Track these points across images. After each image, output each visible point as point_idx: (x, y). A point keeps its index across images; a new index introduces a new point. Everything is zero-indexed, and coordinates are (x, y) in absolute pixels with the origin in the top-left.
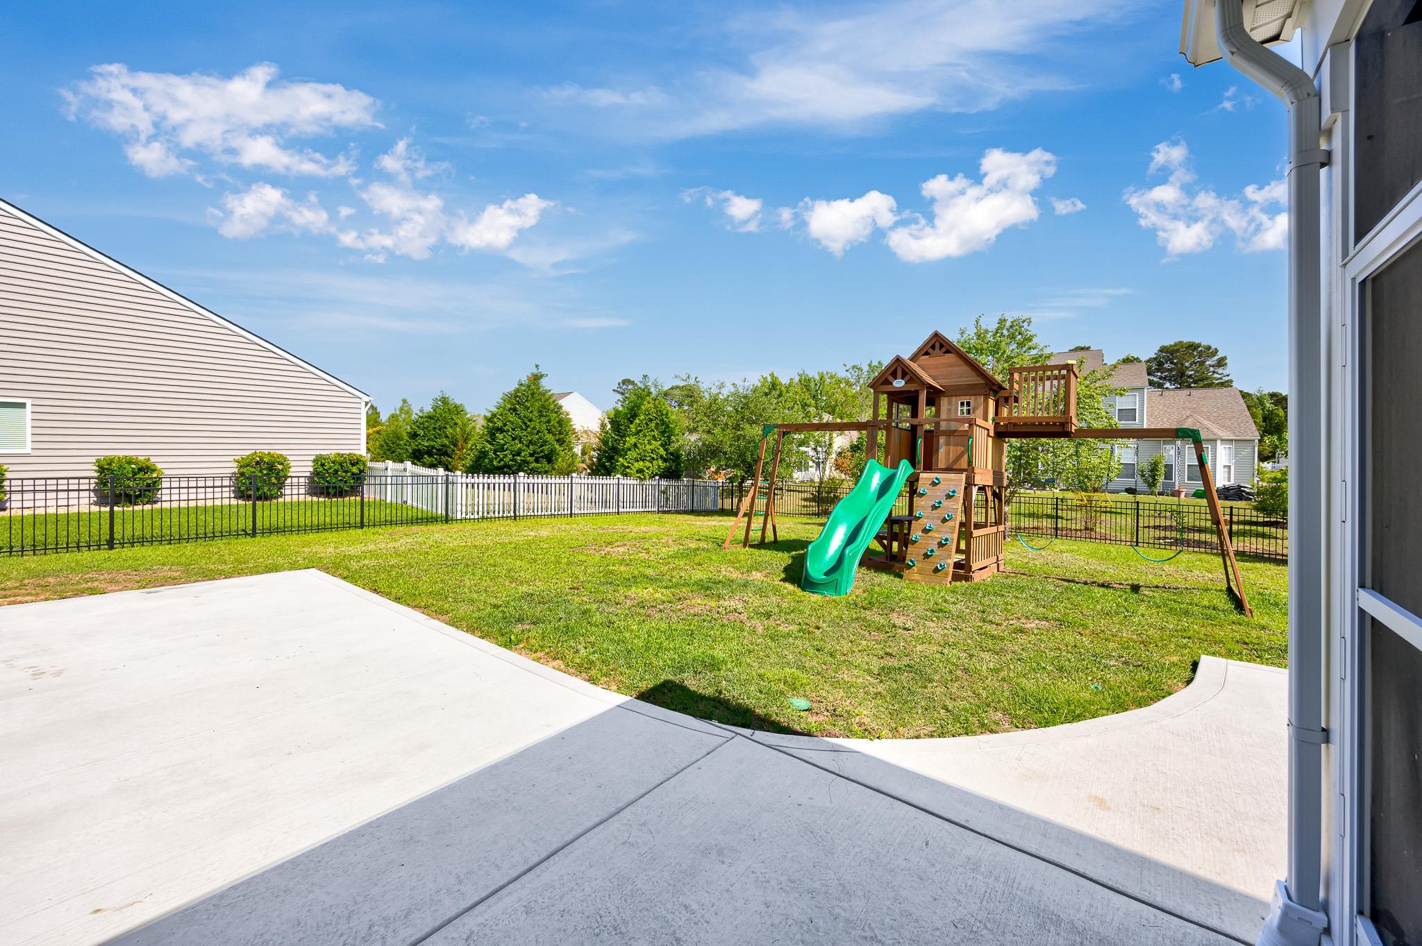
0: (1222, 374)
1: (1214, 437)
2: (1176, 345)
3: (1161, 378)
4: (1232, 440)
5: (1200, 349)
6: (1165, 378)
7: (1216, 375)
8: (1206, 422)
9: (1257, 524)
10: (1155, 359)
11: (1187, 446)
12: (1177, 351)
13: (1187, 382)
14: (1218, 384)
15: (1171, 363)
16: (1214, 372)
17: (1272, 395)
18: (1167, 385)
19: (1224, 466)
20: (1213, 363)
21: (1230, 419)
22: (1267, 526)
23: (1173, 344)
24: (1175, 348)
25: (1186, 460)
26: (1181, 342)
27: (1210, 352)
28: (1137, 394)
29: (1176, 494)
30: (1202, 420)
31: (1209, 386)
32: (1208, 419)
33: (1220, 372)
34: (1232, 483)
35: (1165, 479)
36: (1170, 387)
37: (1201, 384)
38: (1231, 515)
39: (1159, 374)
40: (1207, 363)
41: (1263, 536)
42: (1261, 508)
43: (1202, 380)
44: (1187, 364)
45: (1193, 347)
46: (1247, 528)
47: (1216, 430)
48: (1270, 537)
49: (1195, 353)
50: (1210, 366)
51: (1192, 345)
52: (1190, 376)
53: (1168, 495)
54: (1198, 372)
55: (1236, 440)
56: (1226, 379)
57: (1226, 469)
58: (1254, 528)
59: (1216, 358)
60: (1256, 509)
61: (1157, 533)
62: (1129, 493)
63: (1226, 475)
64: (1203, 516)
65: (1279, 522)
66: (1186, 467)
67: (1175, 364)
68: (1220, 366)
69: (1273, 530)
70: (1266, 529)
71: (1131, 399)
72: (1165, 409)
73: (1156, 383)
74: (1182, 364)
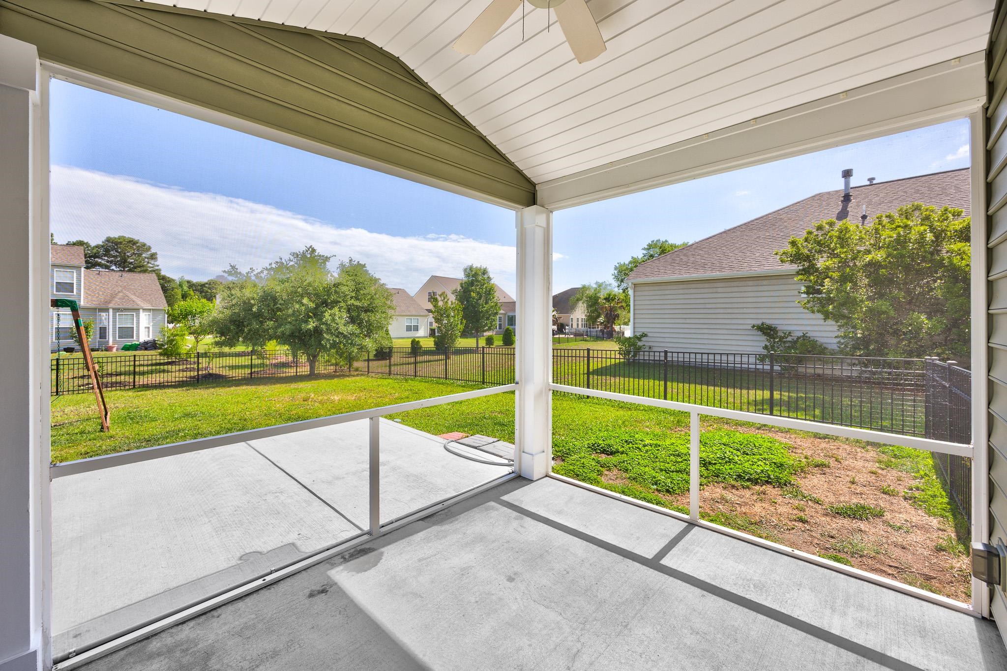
0: (154, 264)
1: (136, 307)
2: (120, 238)
3: (108, 262)
4: (150, 310)
5: (138, 245)
6: (111, 262)
7: (149, 265)
8: (133, 297)
9: (160, 364)
10: (103, 246)
11: (117, 314)
12: (121, 243)
13: (128, 267)
14: (151, 271)
15: (116, 251)
16: (148, 263)
17: (188, 282)
18: (114, 267)
19: (146, 328)
20: (147, 256)
21: (150, 295)
22: (166, 365)
23: (117, 237)
24: (119, 241)
25: (117, 323)
26: (124, 237)
27: (144, 247)
28: (75, 271)
29: (108, 349)
30: (129, 295)
31: (145, 271)
32: (135, 294)
33: (152, 263)
34: (151, 338)
35: (100, 338)
36: (115, 269)
37: (139, 269)
38: (135, 361)
39: (106, 258)
40: (144, 255)
41: (164, 371)
42: (165, 354)
43: (140, 267)
44: (128, 254)
45: (132, 242)
46: (154, 368)
47: (139, 303)
48: (168, 372)
49: (135, 247)
50: (146, 258)
51: (132, 241)
52: (131, 263)
53: (102, 351)
54: (137, 260)
55: (153, 310)
56: (157, 268)
57: (147, 330)
58: (158, 367)
59: (149, 253)
60: (161, 354)
61: (81, 382)
62: (67, 352)
63: (147, 334)
64: (128, 363)
65: (174, 362)
66: (117, 329)
67: (119, 253)
68: (152, 259)
69: (170, 367)
70: (166, 367)
71: (68, 275)
72: (101, 285)
73: (103, 265)
74: (125, 253)
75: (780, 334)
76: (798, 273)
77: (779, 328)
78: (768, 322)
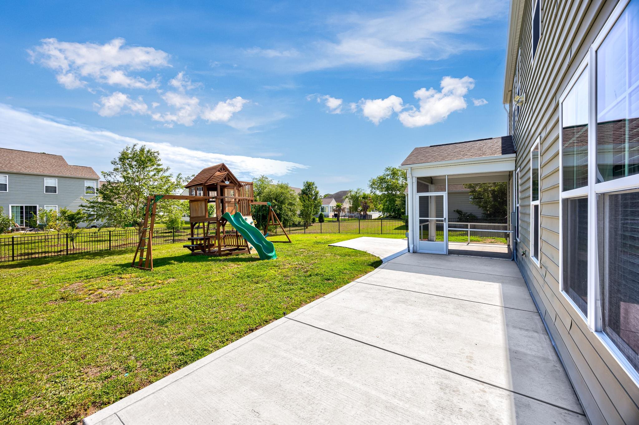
28: (95, 182)
75: (463, 213)
76: (470, 192)
77: (463, 211)
78: (459, 209)
